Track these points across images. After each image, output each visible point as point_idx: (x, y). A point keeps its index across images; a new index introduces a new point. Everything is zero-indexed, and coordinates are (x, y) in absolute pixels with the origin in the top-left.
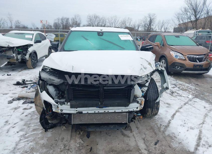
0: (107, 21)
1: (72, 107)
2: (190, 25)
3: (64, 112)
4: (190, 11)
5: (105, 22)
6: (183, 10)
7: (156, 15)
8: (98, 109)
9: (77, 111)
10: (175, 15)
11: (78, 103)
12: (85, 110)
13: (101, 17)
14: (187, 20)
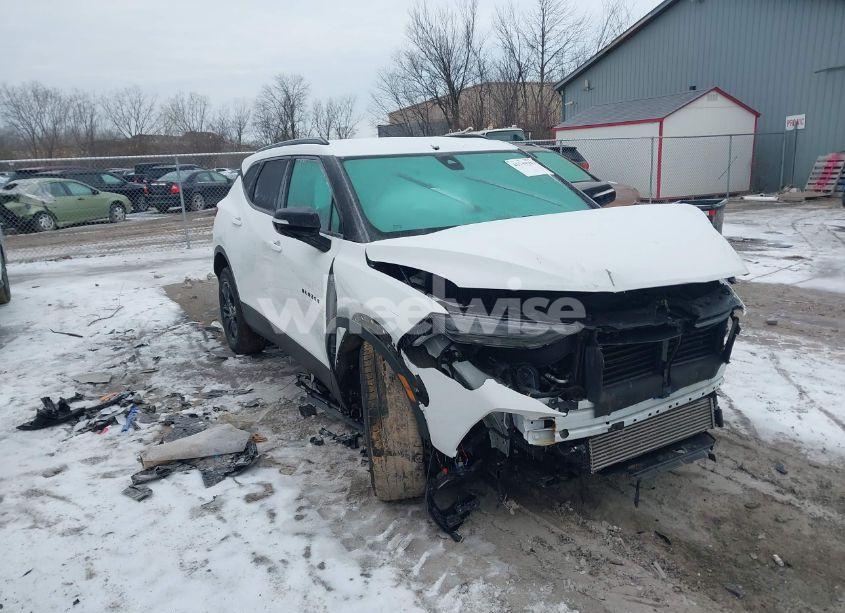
0: (99, 109)
1: (599, 411)
2: (437, 114)
3: (573, 435)
4: (429, 63)
5: (92, 116)
6: (406, 61)
7: (304, 83)
8: (658, 401)
9: (610, 425)
10: (379, 81)
11: (613, 395)
12: (630, 415)
13: (66, 93)
14: (422, 97)
